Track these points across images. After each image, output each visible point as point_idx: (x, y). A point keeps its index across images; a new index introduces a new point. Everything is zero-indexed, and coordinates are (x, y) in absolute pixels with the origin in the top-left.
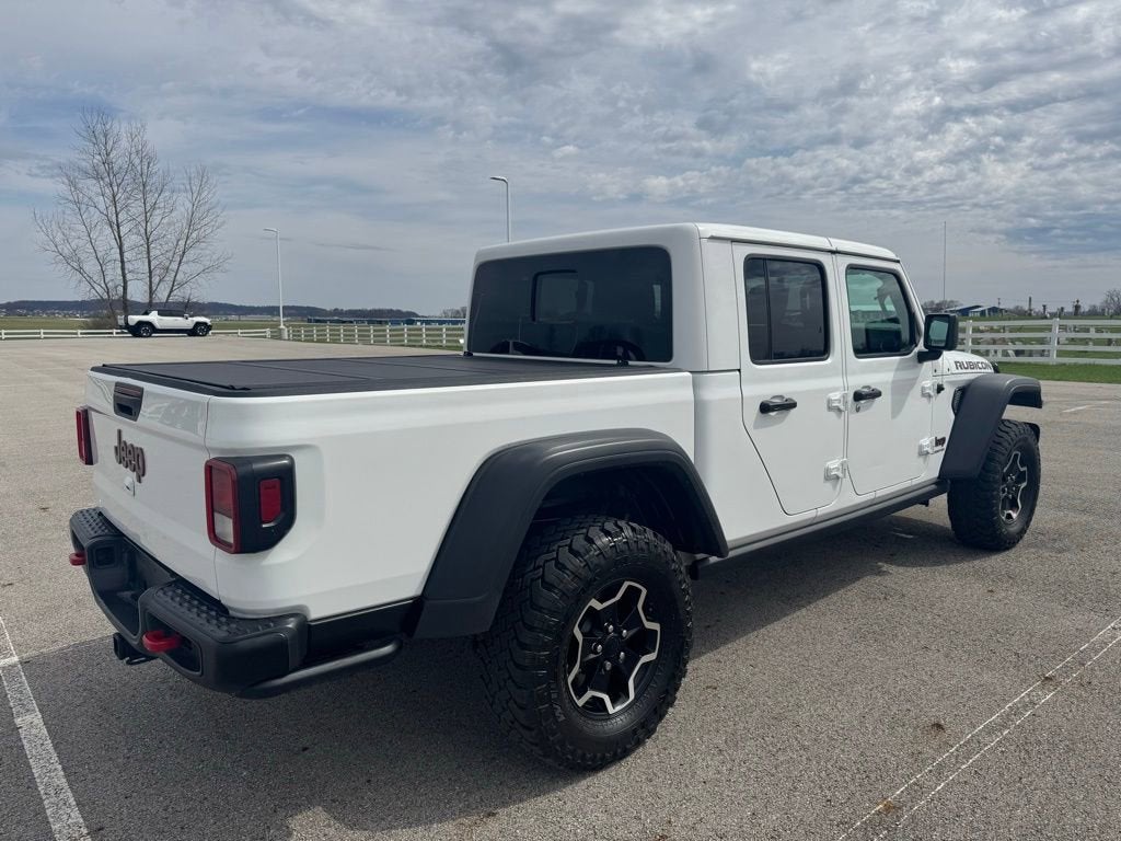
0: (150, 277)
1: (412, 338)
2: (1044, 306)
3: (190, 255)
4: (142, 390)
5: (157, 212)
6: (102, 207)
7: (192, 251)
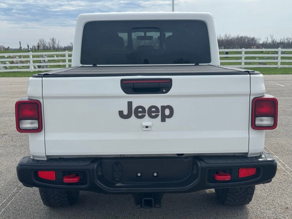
2: (28, 46)
4: (171, 80)
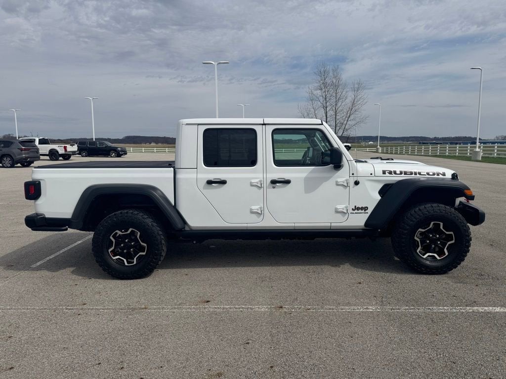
0: (336, 127)
1: (442, 149)
3: (352, 117)
5: (341, 101)
6: (321, 101)
7: (352, 116)
